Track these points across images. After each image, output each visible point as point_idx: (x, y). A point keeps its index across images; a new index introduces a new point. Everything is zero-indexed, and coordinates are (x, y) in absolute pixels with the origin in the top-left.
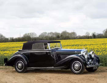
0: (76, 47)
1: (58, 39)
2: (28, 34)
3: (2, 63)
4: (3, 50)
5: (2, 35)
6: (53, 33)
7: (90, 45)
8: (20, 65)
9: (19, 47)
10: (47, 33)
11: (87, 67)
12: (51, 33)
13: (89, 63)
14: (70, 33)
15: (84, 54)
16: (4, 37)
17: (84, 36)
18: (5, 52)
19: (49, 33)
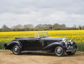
0: (63, 36)
1: (51, 29)
2: (27, 25)
3: (3, 48)
4: (5, 38)
5: (6, 26)
6: (47, 25)
7: (75, 35)
8: (16, 49)
9: (18, 36)
10: (42, 25)
11: (67, 51)
12: (45, 25)
13: (68, 48)
14: (61, 25)
15: (65, 41)
16: (7, 27)
17: (72, 28)
18: (7, 39)
19: (43, 25)
